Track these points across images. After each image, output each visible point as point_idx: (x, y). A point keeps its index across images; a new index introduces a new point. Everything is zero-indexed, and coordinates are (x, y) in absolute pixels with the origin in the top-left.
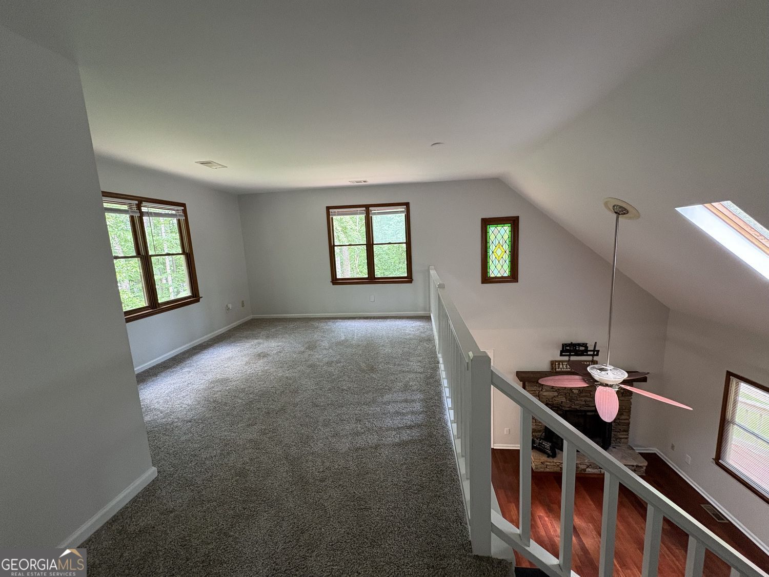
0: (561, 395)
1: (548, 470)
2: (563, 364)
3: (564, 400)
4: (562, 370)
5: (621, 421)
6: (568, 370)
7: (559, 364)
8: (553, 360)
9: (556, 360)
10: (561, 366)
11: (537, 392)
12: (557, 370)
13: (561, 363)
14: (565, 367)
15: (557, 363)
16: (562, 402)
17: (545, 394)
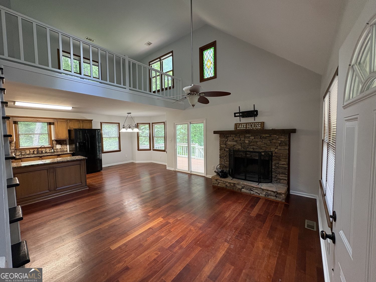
0: (238, 144)
1: (219, 185)
2: (241, 125)
3: (240, 147)
4: (241, 128)
5: (279, 165)
6: (244, 128)
7: (239, 125)
8: (236, 123)
9: (237, 123)
10: (240, 126)
11: (225, 142)
12: (238, 129)
13: (240, 125)
14: (242, 127)
15: (238, 125)
16: (239, 149)
17: (229, 143)
